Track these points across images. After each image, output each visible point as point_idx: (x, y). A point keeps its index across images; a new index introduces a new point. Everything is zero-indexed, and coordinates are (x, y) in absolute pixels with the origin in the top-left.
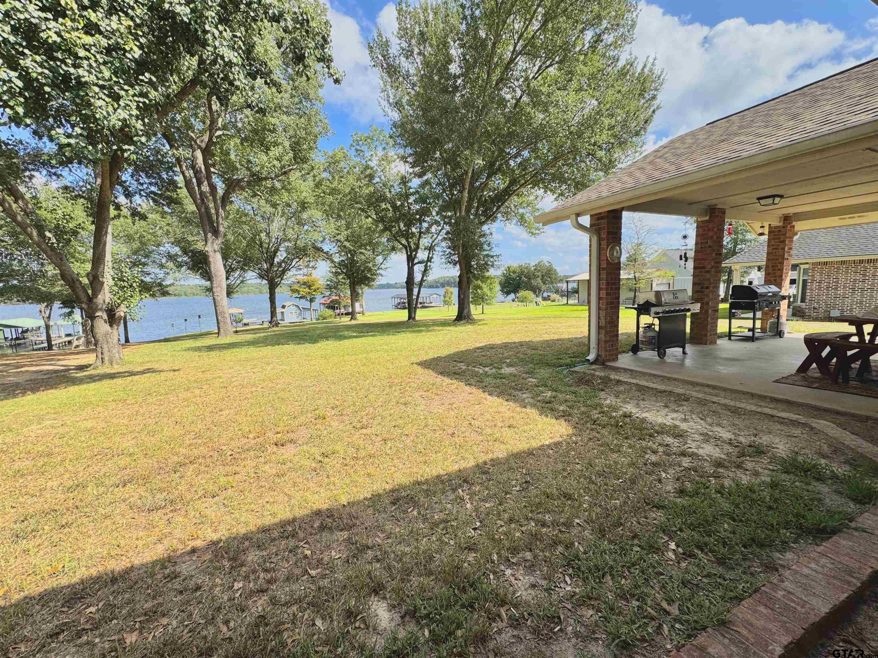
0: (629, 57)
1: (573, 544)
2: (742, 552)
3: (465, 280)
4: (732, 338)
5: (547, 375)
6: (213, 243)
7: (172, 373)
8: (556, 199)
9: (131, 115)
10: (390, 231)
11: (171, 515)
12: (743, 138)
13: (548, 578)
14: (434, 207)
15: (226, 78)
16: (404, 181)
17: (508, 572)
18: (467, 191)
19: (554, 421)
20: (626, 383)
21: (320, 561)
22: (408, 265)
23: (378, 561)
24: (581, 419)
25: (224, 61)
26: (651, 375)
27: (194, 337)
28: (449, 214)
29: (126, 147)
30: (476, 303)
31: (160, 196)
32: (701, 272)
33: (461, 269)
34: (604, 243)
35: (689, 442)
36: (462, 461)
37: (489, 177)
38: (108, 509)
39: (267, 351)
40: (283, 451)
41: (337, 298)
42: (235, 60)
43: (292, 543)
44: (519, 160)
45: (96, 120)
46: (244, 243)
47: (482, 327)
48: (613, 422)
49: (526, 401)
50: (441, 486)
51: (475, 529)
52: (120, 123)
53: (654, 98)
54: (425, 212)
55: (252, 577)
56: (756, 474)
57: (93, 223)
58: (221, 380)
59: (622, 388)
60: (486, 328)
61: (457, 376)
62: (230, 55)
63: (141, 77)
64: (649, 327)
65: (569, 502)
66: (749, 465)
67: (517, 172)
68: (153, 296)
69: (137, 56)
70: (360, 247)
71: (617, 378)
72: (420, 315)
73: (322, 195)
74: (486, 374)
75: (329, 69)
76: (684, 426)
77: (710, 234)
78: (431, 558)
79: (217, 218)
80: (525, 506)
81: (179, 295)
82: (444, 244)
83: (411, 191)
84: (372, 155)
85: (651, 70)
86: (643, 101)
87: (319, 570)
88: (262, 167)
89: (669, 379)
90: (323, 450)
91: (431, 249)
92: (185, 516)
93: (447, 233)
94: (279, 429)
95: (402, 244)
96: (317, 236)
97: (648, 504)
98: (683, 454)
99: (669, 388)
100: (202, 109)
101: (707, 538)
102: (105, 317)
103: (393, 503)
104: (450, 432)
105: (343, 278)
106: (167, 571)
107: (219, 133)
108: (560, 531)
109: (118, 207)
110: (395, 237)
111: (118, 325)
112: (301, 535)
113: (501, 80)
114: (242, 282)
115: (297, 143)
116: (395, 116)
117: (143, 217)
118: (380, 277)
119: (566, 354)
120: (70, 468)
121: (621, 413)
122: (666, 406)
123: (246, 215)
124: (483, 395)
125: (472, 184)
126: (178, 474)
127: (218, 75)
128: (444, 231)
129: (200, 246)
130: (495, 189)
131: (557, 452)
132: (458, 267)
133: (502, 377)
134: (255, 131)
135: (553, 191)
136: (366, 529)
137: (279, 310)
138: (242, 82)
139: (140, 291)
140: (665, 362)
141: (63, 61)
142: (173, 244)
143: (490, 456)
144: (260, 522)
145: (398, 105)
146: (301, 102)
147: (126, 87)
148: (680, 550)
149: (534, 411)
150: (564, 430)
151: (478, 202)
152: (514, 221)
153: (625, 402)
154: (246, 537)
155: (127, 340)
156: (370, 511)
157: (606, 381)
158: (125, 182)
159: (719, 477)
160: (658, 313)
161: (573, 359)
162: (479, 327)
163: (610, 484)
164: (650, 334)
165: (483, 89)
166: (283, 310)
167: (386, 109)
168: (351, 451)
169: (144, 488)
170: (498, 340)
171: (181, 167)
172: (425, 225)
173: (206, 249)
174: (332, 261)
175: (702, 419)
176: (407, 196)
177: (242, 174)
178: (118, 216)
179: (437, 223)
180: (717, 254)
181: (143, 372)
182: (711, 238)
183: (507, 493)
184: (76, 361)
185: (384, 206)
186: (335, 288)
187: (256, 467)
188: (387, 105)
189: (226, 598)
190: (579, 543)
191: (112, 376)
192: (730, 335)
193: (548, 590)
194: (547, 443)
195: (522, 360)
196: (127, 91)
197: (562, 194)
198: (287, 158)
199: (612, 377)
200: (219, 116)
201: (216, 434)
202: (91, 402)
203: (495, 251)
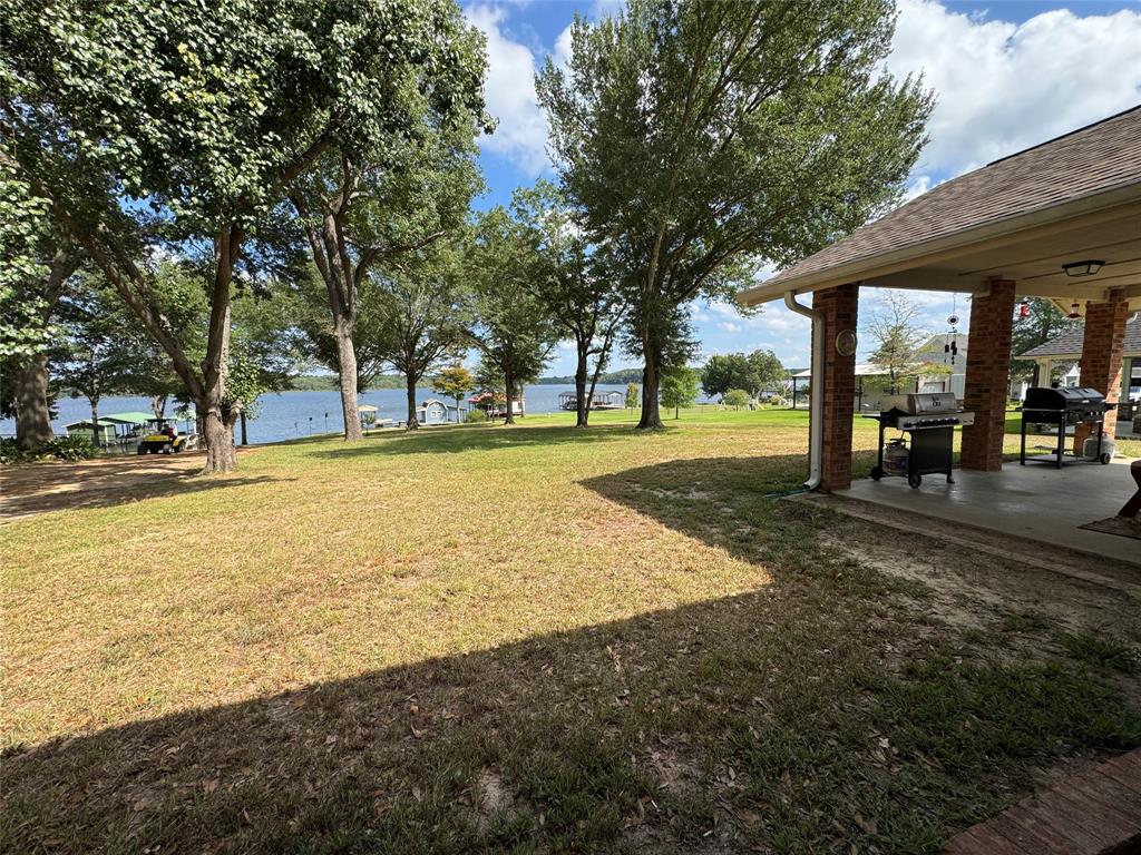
0: (883, 75)
1: (746, 728)
2: (983, 761)
3: (652, 374)
4: (1026, 462)
5: (748, 505)
6: (343, 326)
7: (287, 484)
8: (779, 268)
9: (252, 181)
10: (557, 311)
11: (268, 651)
12: (1032, 185)
13: (707, 769)
14: (614, 280)
15: (359, 134)
16: (577, 247)
17: (656, 756)
18: (656, 259)
19: (748, 566)
20: (858, 520)
21: (428, 720)
22: (579, 354)
23: (496, 726)
24: (784, 565)
25: (357, 113)
26: (895, 510)
27: (319, 439)
28: (634, 288)
29: (245, 217)
30: (668, 403)
31: (288, 270)
32: (978, 369)
33: (647, 360)
34: (832, 329)
35: (935, 605)
36: (619, 611)
37: (687, 240)
38: (202, 639)
39: (399, 460)
40: (402, 584)
41: (490, 395)
42: (370, 111)
43: (398, 695)
44: (727, 218)
45: (215, 187)
46: (381, 326)
47: (672, 437)
48: (830, 570)
49: (715, 537)
50: (586, 641)
51: (621, 698)
52: (240, 191)
53: (920, 128)
54: (602, 287)
55: (348, 731)
56: (1028, 656)
57: (210, 304)
58: (342, 494)
59: (850, 526)
60: (677, 438)
61: (628, 501)
62: (365, 106)
63: (264, 137)
64: (898, 443)
65: (750, 674)
66: (1019, 643)
67: (725, 233)
68: (275, 389)
69: (261, 113)
70: (520, 331)
71: (845, 512)
72: (594, 419)
73: (474, 266)
74: (666, 500)
75: (479, 116)
76: (931, 583)
77: (992, 316)
78: (561, 729)
79: (349, 297)
80: (690, 674)
81: (306, 389)
82: (624, 328)
83: (585, 260)
84: (537, 216)
85: (915, 92)
86: (903, 134)
87: (426, 731)
88: (404, 234)
89: (921, 516)
90: (448, 585)
91: (609, 333)
92: (283, 654)
93: (630, 314)
94: (400, 557)
95: (572, 328)
96: (467, 317)
97: (859, 685)
98: (923, 621)
99: (917, 530)
100: (338, 167)
101: (935, 738)
102: (219, 414)
103: (524, 657)
104: (608, 572)
105: (498, 370)
106: (256, 715)
107: (356, 194)
108: (732, 710)
109: (240, 284)
110: (563, 320)
111: (233, 424)
112: (410, 686)
113: (704, 115)
114: (377, 373)
115: (446, 204)
116: (567, 165)
117: (267, 296)
118: (544, 370)
119: (779, 476)
120: (168, 589)
121: (842, 560)
122: (909, 554)
123: (384, 292)
124: (658, 527)
125: (663, 251)
126: (281, 604)
127: (351, 129)
128: (626, 311)
129: (329, 330)
130: (694, 257)
131: (744, 607)
132: (643, 357)
133: (688, 504)
134: (396, 191)
135: (775, 258)
136: (487, 685)
137: (419, 409)
138: (376, 137)
139: (259, 384)
140: (919, 494)
141: (183, 124)
142: (299, 327)
143: (655, 606)
144: (365, 667)
145: (570, 152)
146: (452, 154)
147: (248, 150)
148: (895, 750)
149: (722, 551)
150: (759, 578)
151: (672, 274)
152: (721, 298)
153: (851, 545)
154: (348, 684)
155: (244, 442)
156: (495, 665)
157: (829, 516)
158: (249, 254)
159: (969, 656)
160: (910, 425)
161: (787, 484)
162: (668, 437)
163: (811, 653)
164: (898, 453)
165: (680, 128)
166: (424, 409)
167: (555, 159)
168: (483, 589)
169: (242, 618)
170: (689, 455)
171: (310, 237)
172: (602, 303)
173: (336, 334)
174: (485, 349)
175: (960, 575)
176: (580, 267)
177: (379, 244)
178: (240, 295)
179: (618, 301)
180: (1001, 344)
181: (256, 481)
182: (993, 321)
183: (670, 655)
184: (186, 464)
185: (550, 280)
186: (488, 382)
187: (368, 602)
188: (557, 153)
189: (316, 752)
190: (755, 728)
191: (223, 484)
192: (1022, 458)
193: (703, 783)
194: (734, 594)
195: (718, 483)
196: (248, 154)
197: (787, 262)
198: (433, 223)
199: (838, 510)
200: (356, 174)
201: (328, 559)
202: (196, 514)
203: (694, 337)
